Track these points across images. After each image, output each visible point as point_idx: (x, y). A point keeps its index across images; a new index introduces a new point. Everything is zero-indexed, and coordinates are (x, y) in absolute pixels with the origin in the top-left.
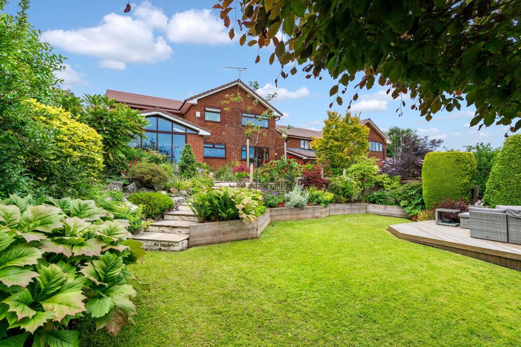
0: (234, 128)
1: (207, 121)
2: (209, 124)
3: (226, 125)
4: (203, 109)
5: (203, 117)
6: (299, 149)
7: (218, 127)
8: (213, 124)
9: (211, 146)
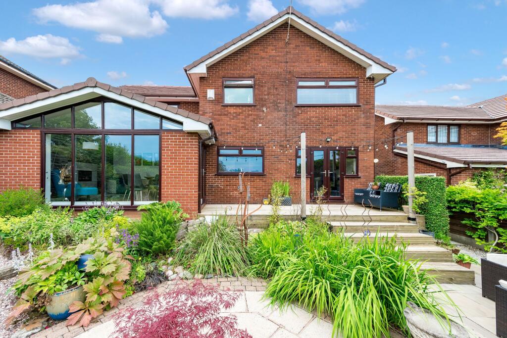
0: (282, 114)
1: (227, 106)
2: (232, 110)
3: (265, 109)
4: (220, 84)
5: (220, 98)
6: (424, 145)
7: (249, 115)
8: (239, 110)
9: (236, 152)
